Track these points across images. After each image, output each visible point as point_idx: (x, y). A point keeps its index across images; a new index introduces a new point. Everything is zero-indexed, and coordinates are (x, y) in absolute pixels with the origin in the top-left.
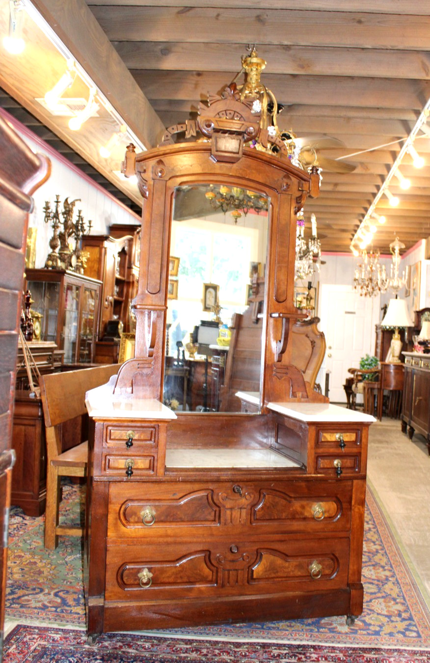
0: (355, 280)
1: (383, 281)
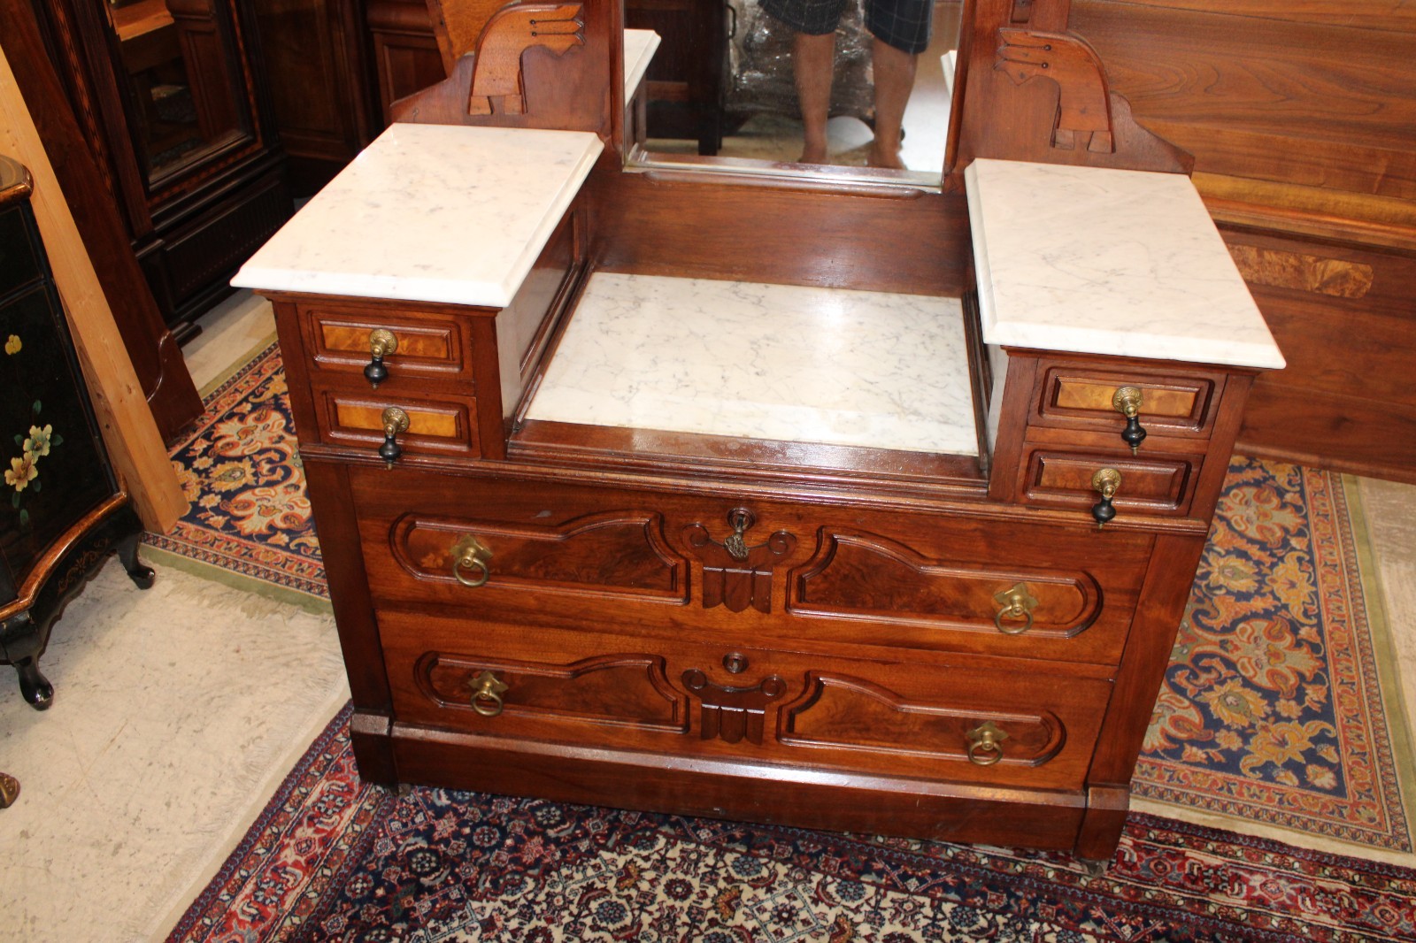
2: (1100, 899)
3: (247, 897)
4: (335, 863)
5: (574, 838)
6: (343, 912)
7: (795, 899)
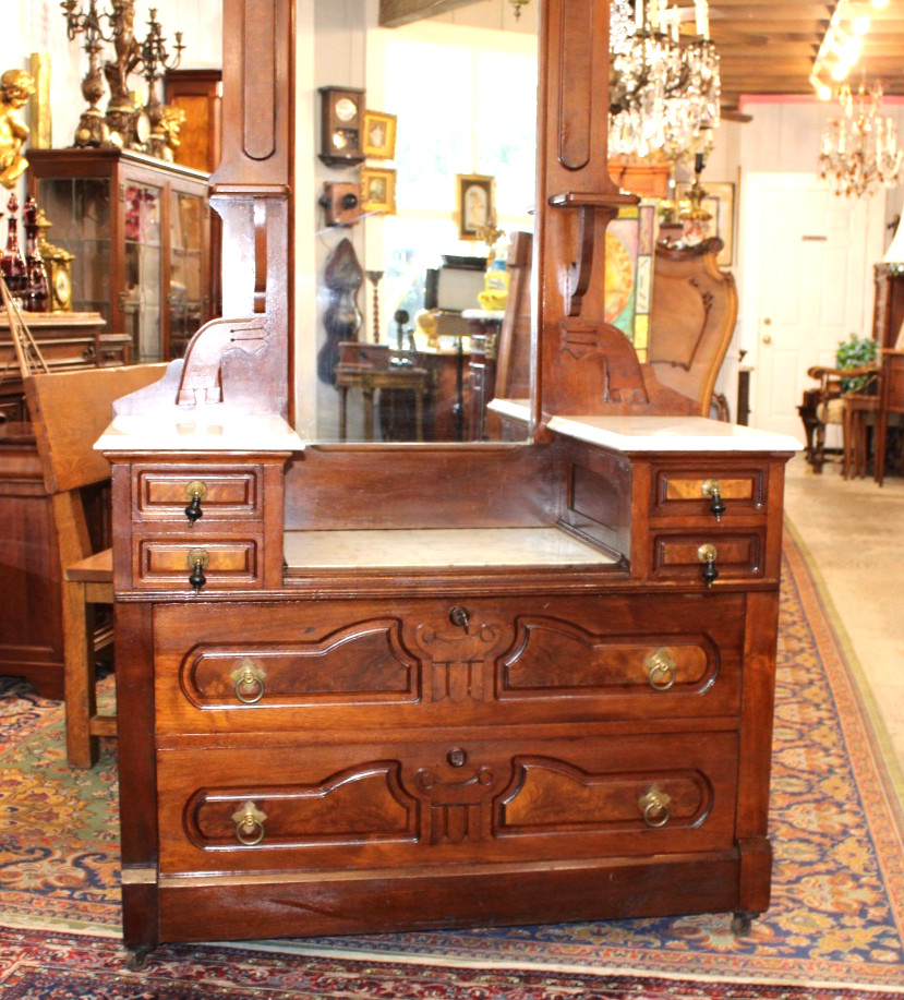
0: (824, 157)
1: (889, 157)
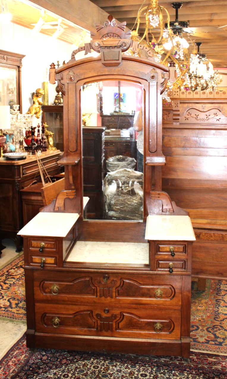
2: (188, 367)
3: (2, 370)
4: (21, 364)
5: (73, 359)
6: (23, 373)
7: (121, 368)
